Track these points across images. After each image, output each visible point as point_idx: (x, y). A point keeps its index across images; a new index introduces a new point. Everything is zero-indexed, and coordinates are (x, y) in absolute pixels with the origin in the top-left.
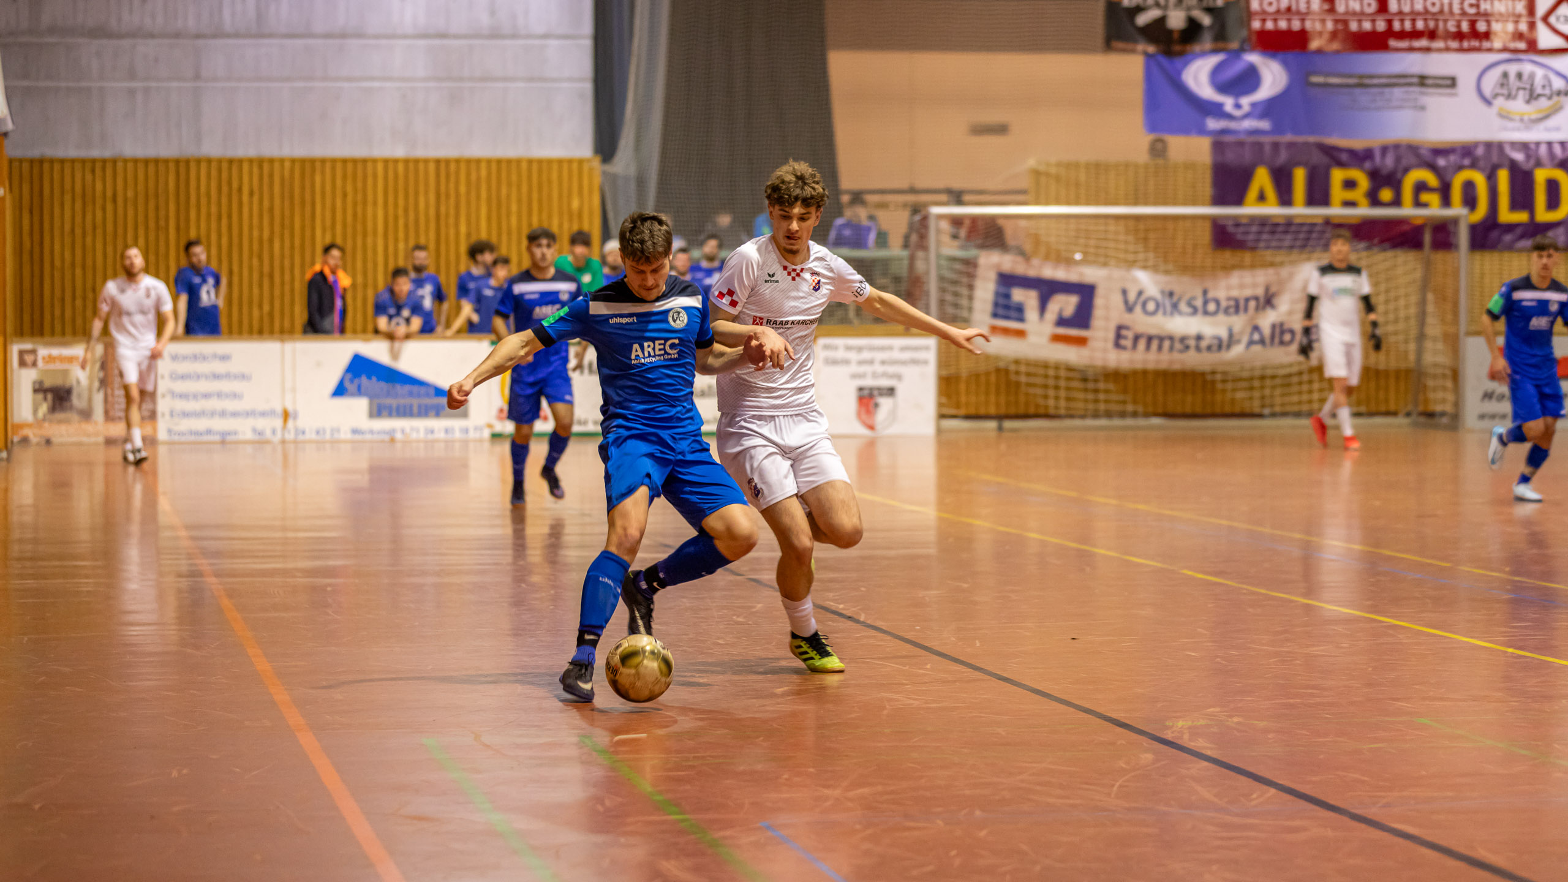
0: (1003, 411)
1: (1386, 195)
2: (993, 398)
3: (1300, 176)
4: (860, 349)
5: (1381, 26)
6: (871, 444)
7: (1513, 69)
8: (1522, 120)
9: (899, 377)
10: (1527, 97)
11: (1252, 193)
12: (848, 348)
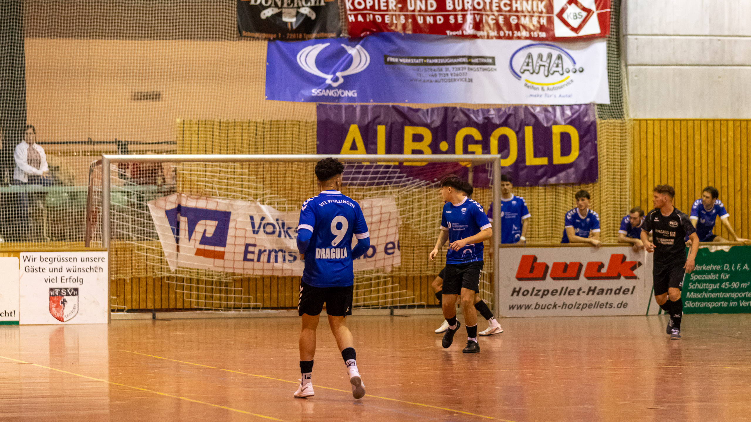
0: (158, 307)
1: (444, 146)
2: (150, 296)
3: (381, 130)
4: (52, 260)
5: (440, 20)
6: (61, 330)
7: (535, 51)
8: (543, 89)
9: (82, 281)
10: (546, 74)
11: (347, 144)
12: (42, 260)
